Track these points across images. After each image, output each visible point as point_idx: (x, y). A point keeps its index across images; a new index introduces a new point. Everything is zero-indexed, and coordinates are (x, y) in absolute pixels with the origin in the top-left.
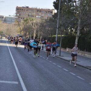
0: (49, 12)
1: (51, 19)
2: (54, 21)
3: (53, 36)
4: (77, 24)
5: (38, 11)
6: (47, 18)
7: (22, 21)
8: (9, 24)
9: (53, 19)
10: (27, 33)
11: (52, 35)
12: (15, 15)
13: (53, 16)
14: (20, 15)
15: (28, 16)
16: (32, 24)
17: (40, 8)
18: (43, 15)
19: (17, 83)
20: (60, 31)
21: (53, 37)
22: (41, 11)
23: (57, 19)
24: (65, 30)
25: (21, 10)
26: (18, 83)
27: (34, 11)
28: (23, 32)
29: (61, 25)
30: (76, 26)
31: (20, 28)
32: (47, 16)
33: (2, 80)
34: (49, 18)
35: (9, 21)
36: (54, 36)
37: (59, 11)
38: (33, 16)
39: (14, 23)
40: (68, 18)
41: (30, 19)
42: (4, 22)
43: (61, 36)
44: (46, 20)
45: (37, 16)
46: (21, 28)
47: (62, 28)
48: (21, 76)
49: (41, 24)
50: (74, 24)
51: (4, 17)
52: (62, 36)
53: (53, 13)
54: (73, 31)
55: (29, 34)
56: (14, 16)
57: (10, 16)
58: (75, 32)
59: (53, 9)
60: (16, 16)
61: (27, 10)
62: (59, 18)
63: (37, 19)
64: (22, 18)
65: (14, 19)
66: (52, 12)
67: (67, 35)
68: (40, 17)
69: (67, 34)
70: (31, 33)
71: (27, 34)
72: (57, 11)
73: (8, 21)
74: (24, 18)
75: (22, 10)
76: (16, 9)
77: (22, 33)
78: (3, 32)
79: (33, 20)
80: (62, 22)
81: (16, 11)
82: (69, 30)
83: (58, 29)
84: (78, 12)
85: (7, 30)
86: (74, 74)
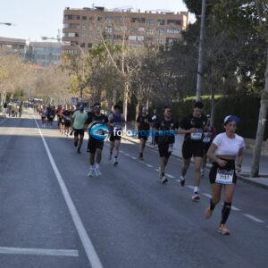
0: (169, 21)
1: (177, 45)
2: (186, 51)
3: (185, 100)
4: (262, 56)
5: (134, 20)
6: (164, 43)
7: (85, 55)
8: (44, 64)
9: (185, 44)
10: (104, 93)
11: (182, 96)
12: (62, 35)
13: (183, 33)
14: (77, 35)
15: (105, 36)
16: (118, 63)
17: (142, 11)
18: (152, 33)
19: (74, 253)
20: (207, 84)
21: (187, 101)
22: (144, 20)
23: (198, 44)
24: (226, 77)
25: (78, 18)
26: (77, 255)
27: (123, 20)
28: (88, 89)
29: (210, 63)
30: (259, 64)
31: (79, 78)
32: (165, 36)
33: (28, 246)
34: (171, 41)
35: (43, 57)
36: (188, 98)
37: (202, 16)
38: (119, 37)
39: (60, 62)
40: (233, 38)
41: (109, 47)
42: (26, 61)
43: (211, 97)
44: (161, 48)
45: (132, 38)
46: (83, 78)
47: (215, 72)
48: (88, 233)
49: (147, 61)
50: (254, 58)
51: (28, 43)
52: (216, 97)
53: (185, 25)
54: (251, 80)
55: (109, 96)
56: (59, 40)
57: (45, 38)
58: (256, 84)
59: (183, 13)
60: (64, 39)
61: (99, 19)
62: (205, 40)
63: (134, 47)
64: (83, 46)
65: (58, 50)
66: (179, 23)
67: (232, 95)
68: (141, 38)
69: (229, 90)
70: (115, 92)
71: (102, 96)
72: (197, 18)
73: (39, 57)
74: (90, 45)
75: (85, 18)
76: (65, 16)
77: (88, 94)
78: (26, 91)
79: (118, 49)
80: (214, 52)
81: (64, 23)
82: (238, 79)
83: (202, 75)
84: (264, 20)
85: (39, 84)
86: (257, 220)
